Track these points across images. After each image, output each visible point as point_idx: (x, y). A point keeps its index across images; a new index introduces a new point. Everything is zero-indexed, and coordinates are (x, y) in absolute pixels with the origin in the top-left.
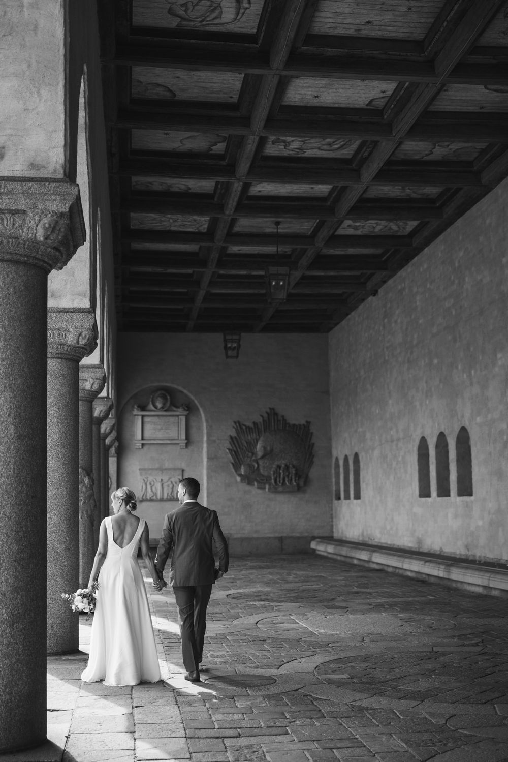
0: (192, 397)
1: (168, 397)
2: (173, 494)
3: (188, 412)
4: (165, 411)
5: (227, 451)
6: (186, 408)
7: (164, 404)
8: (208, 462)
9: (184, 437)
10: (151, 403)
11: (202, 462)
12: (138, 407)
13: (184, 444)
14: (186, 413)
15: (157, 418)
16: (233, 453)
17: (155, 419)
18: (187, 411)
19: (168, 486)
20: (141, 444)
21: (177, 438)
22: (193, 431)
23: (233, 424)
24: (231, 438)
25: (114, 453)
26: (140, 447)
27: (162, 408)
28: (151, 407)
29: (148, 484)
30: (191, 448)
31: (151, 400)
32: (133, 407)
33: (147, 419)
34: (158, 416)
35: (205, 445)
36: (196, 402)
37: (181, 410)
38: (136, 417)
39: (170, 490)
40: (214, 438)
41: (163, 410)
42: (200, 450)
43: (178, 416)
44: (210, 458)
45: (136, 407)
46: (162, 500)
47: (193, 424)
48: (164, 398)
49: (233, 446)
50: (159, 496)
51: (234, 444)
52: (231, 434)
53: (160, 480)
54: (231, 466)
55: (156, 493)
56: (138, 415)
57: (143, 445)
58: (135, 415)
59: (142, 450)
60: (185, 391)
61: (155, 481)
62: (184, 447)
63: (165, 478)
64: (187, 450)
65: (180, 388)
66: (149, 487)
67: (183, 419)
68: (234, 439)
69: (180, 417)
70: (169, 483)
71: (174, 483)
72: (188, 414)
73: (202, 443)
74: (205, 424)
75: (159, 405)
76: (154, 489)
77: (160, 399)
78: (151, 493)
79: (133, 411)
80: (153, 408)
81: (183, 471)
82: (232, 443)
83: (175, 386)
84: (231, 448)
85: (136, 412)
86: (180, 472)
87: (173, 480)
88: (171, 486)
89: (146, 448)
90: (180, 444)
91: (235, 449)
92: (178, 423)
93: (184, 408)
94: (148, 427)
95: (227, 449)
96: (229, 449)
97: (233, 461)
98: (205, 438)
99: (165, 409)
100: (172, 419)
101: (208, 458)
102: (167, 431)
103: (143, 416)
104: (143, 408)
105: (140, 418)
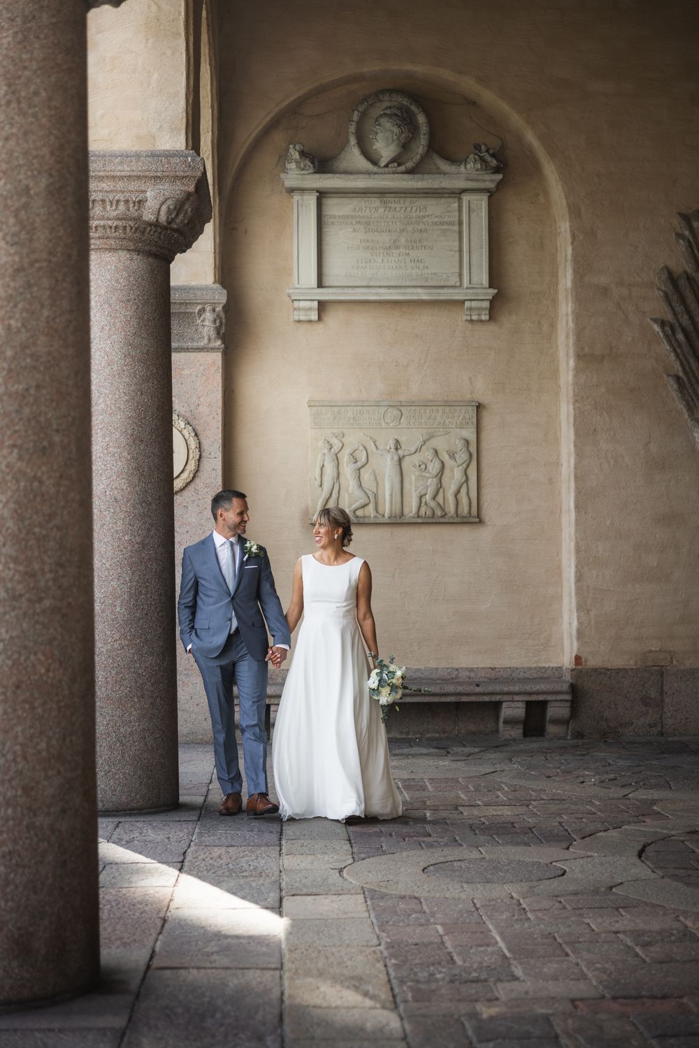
0: (516, 120)
1: (421, 119)
2: (440, 498)
3: (500, 177)
4: (410, 172)
5: (656, 328)
6: (494, 163)
7: (405, 147)
8: (578, 371)
9: (482, 276)
10: (353, 140)
11: (555, 373)
12: (303, 154)
13: (486, 304)
14: (491, 180)
15: (375, 202)
16: (680, 336)
17: (371, 208)
18: (497, 170)
19: (423, 466)
20: (315, 304)
21: (454, 280)
22: (519, 256)
23: (677, 222)
24: (672, 278)
25: (213, 334)
26: (314, 316)
27: (397, 160)
28: (354, 156)
29: (345, 458)
30: (508, 321)
31: (352, 129)
32: (283, 158)
33: (334, 208)
34: (381, 193)
35: (566, 309)
36: (531, 138)
37: (471, 166)
38: (296, 197)
39: (432, 483)
40: (603, 280)
41: (402, 168)
42: (545, 327)
43: (458, 194)
44: (585, 358)
45: (296, 156)
46: (398, 521)
47: (518, 227)
48: (406, 120)
49: (679, 309)
50: (386, 509)
51: (683, 300)
52: (672, 264)
53: (391, 443)
54: (672, 385)
55: (376, 496)
56: (302, 190)
57: (322, 306)
58: (291, 191)
59: (320, 326)
60: (488, 97)
61: (371, 446)
62: (485, 317)
63: (411, 439)
64: (492, 327)
65: (469, 85)
66: (348, 471)
67: (481, 204)
68: (683, 283)
69: (466, 198)
70: (427, 454)
71: (446, 457)
72: (500, 184)
73: (555, 301)
74: (565, 227)
75: (385, 148)
76: (366, 476)
77: (387, 124)
78: (358, 493)
79: (285, 170)
80: (363, 163)
81: (479, 407)
82: (675, 298)
83: (446, 74)
84: (669, 317)
85: (295, 175)
86: (472, 412)
87: (440, 443)
88: (434, 467)
89: (334, 319)
90: (467, 304)
91: (685, 321)
92: (460, 223)
93: (482, 160)
94: (341, 241)
95: (655, 320)
96: (663, 324)
97: (678, 369)
98: (566, 280)
99: (410, 165)
100: (435, 208)
101: (579, 357)
102: (414, 254)
103: (322, 195)
104: (322, 163)
105: (312, 200)
